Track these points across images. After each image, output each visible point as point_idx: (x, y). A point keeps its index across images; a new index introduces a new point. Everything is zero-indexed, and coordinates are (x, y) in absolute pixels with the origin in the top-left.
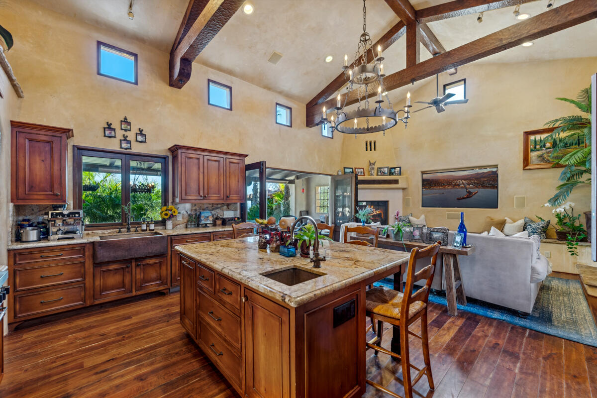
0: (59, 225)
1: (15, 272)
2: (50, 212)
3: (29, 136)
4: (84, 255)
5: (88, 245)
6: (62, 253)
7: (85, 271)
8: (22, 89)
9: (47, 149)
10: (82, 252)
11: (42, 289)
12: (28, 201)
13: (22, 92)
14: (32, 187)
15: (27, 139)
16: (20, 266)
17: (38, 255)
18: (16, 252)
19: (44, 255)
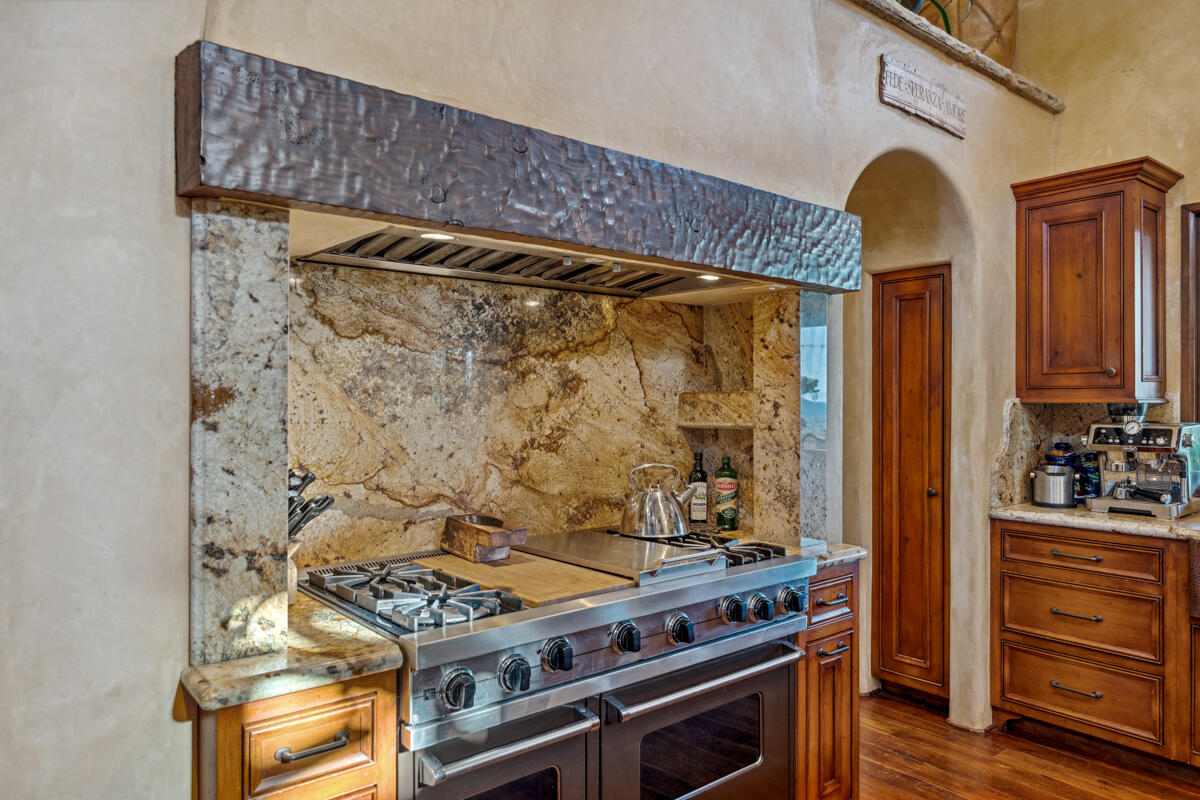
0: (1117, 466)
1: (1003, 577)
2: (1094, 427)
3: (1049, 214)
4: (1161, 578)
5: (1173, 547)
6: (1101, 554)
7: (1162, 632)
8: (1044, 90)
9: (1088, 239)
10: (1155, 566)
11: (1052, 646)
12: (1047, 392)
13: (1050, 97)
14: (1057, 353)
15: (1046, 222)
16: (1012, 566)
17: (1047, 547)
18: (1007, 526)
19: (1061, 549)
